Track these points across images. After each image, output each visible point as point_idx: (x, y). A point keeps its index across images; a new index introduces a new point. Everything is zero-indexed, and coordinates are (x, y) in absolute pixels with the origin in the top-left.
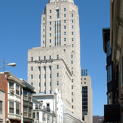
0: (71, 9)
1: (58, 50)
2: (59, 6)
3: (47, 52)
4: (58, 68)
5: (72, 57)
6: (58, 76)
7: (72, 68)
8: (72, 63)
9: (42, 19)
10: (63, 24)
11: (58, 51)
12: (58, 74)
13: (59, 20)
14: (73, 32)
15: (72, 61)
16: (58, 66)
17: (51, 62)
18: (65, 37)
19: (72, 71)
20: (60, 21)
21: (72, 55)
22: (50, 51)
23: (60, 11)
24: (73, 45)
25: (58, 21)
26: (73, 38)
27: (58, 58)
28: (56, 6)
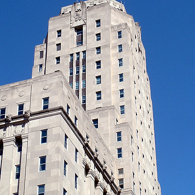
0: (116, 21)
1: (49, 82)
2: (83, 17)
3: (12, 94)
4: (44, 140)
5: (119, 139)
6: (43, 168)
7: (121, 171)
8: (120, 156)
9: (37, 54)
10: (92, 57)
11: (47, 87)
12: (43, 160)
13: (81, 49)
14: (121, 75)
15: (120, 150)
16: (44, 132)
17: (23, 123)
18: (99, 88)
19: (121, 180)
20: (84, 52)
21: (119, 134)
22: (20, 90)
23: (84, 28)
24: (122, 107)
25: (78, 54)
26: (122, 91)
27: (46, 107)
28: (73, 19)
